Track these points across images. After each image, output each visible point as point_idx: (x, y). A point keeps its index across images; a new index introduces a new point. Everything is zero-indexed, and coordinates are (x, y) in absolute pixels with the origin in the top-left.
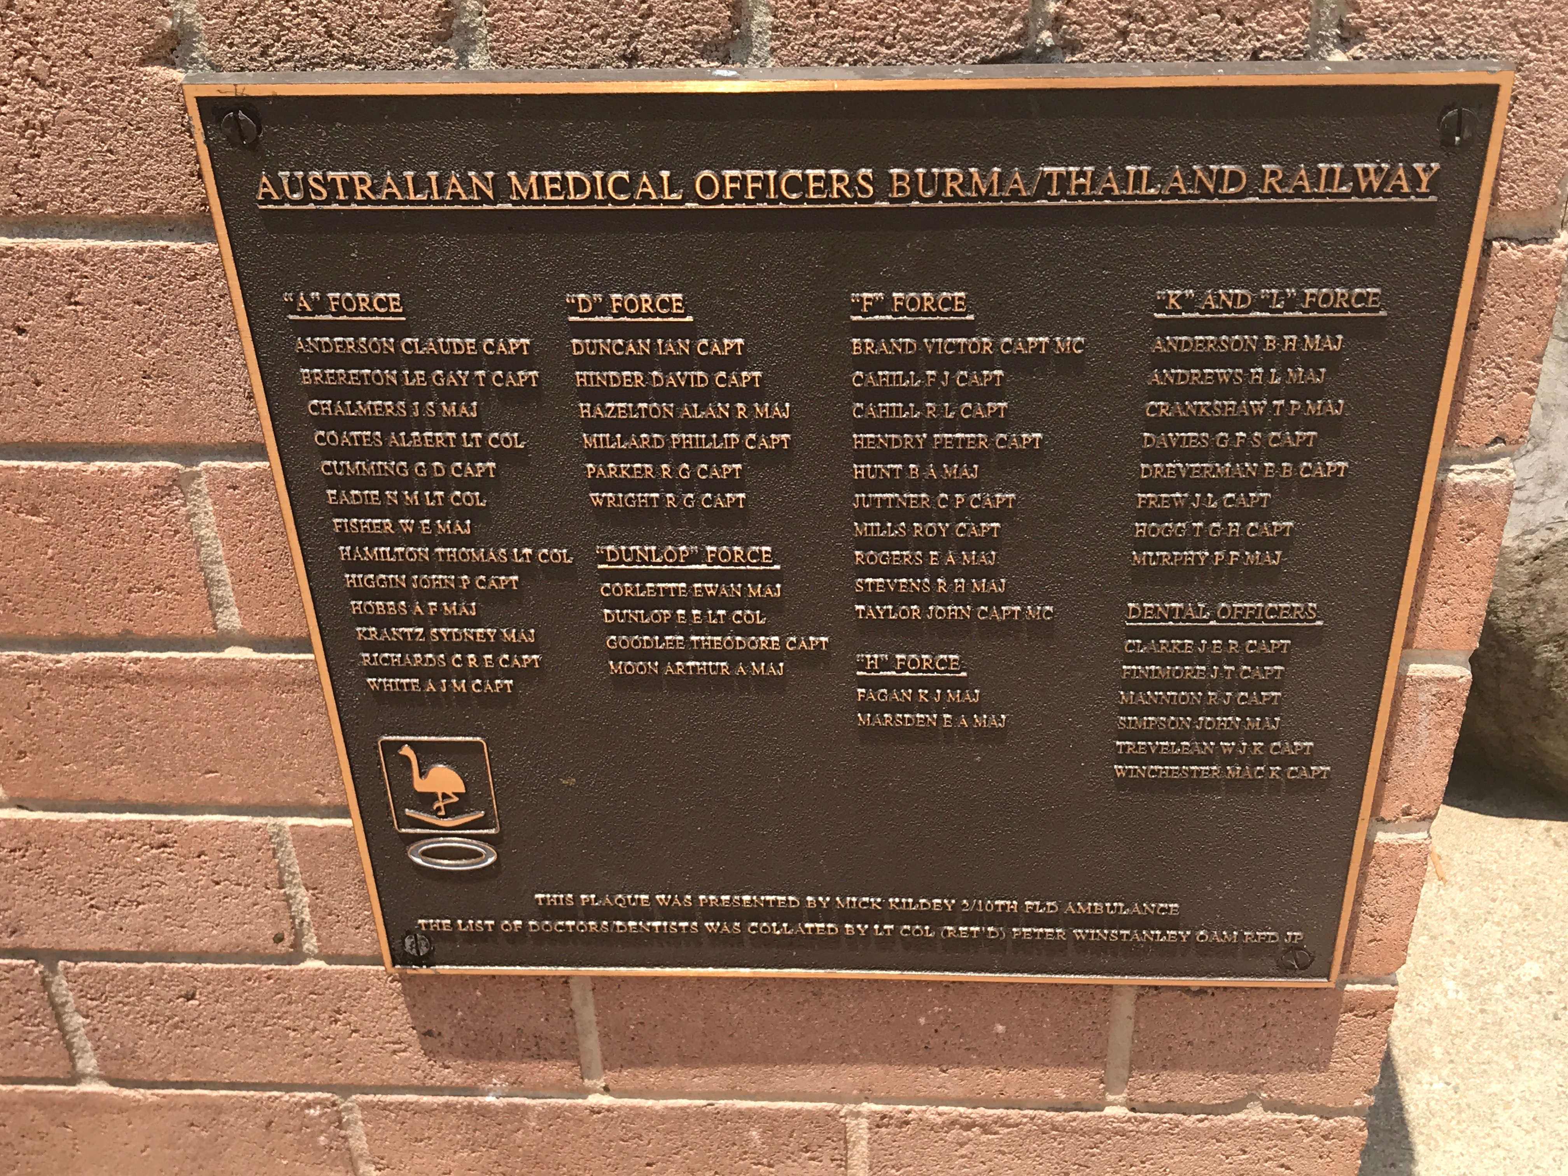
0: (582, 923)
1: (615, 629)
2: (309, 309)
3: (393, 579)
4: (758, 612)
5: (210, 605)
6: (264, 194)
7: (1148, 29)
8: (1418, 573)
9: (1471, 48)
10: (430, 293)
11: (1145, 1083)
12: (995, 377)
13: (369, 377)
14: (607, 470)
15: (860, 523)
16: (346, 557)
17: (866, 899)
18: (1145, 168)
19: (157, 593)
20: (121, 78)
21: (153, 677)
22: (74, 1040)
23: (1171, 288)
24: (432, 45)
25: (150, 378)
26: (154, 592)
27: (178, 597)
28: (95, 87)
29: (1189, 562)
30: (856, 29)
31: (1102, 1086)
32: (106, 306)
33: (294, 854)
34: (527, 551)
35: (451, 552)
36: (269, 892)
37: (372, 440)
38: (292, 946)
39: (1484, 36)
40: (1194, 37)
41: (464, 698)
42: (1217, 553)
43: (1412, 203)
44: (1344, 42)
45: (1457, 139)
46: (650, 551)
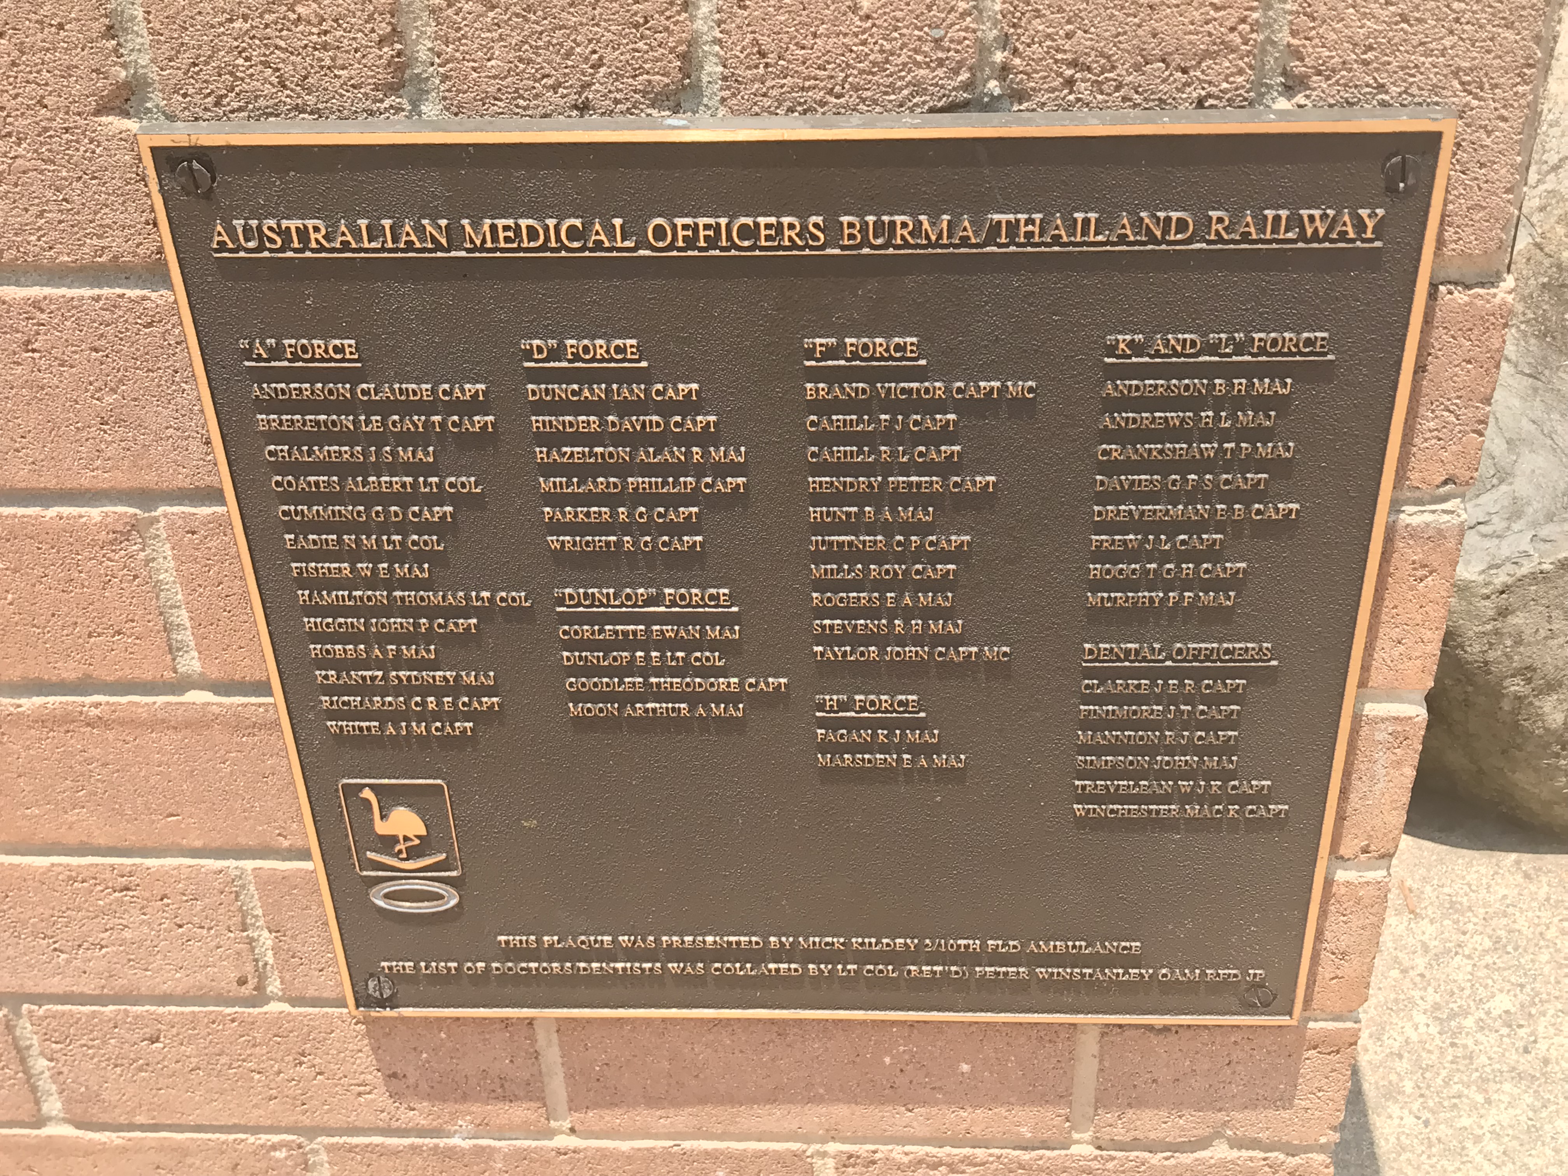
0: (545, 965)
1: (574, 671)
2: (265, 356)
3: (352, 623)
4: (717, 654)
5: (170, 649)
6: (218, 243)
7: (1094, 78)
8: (1372, 613)
9: (1414, 96)
10: (386, 339)
11: (1111, 1121)
12: (948, 421)
13: (325, 423)
14: (564, 514)
15: (817, 565)
16: (304, 601)
17: (829, 939)
18: (1093, 216)
19: (117, 637)
20: (76, 127)
21: (114, 721)
22: (40, 1083)
23: (1120, 333)
24: (385, 95)
25: (107, 424)
26: (113, 636)
27: (138, 641)
28: (50, 137)
29: (1144, 603)
30: (805, 79)
31: (1068, 1124)
32: (63, 353)
33: (256, 897)
34: (485, 594)
35: (409, 596)
36: (232, 935)
37: (329, 484)
38: (255, 989)
39: (1427, 84)
40: (1140, 86)
41: (424, 741)
42: (1171, 594)
43: (1358, 248)
44: (1289, 90)
45: (1402, 185)
46: (608, 594)
